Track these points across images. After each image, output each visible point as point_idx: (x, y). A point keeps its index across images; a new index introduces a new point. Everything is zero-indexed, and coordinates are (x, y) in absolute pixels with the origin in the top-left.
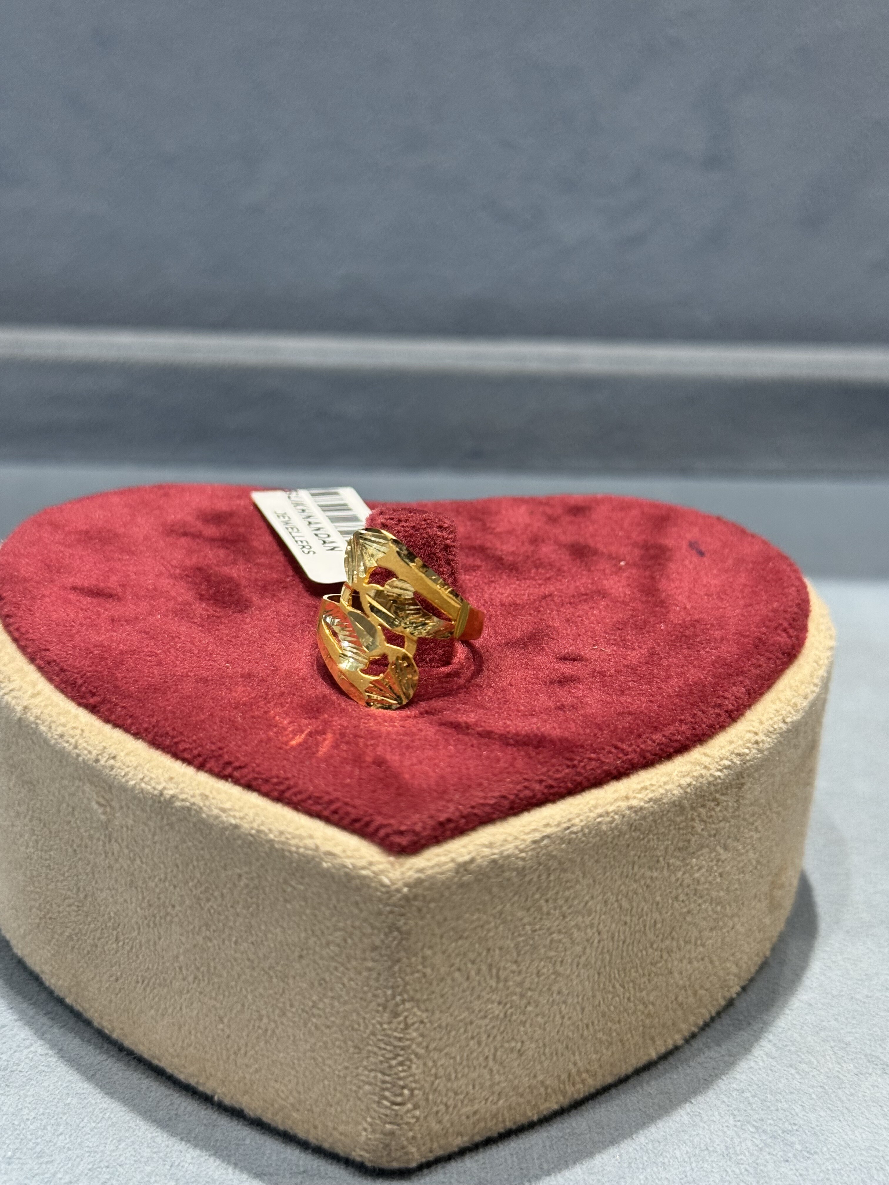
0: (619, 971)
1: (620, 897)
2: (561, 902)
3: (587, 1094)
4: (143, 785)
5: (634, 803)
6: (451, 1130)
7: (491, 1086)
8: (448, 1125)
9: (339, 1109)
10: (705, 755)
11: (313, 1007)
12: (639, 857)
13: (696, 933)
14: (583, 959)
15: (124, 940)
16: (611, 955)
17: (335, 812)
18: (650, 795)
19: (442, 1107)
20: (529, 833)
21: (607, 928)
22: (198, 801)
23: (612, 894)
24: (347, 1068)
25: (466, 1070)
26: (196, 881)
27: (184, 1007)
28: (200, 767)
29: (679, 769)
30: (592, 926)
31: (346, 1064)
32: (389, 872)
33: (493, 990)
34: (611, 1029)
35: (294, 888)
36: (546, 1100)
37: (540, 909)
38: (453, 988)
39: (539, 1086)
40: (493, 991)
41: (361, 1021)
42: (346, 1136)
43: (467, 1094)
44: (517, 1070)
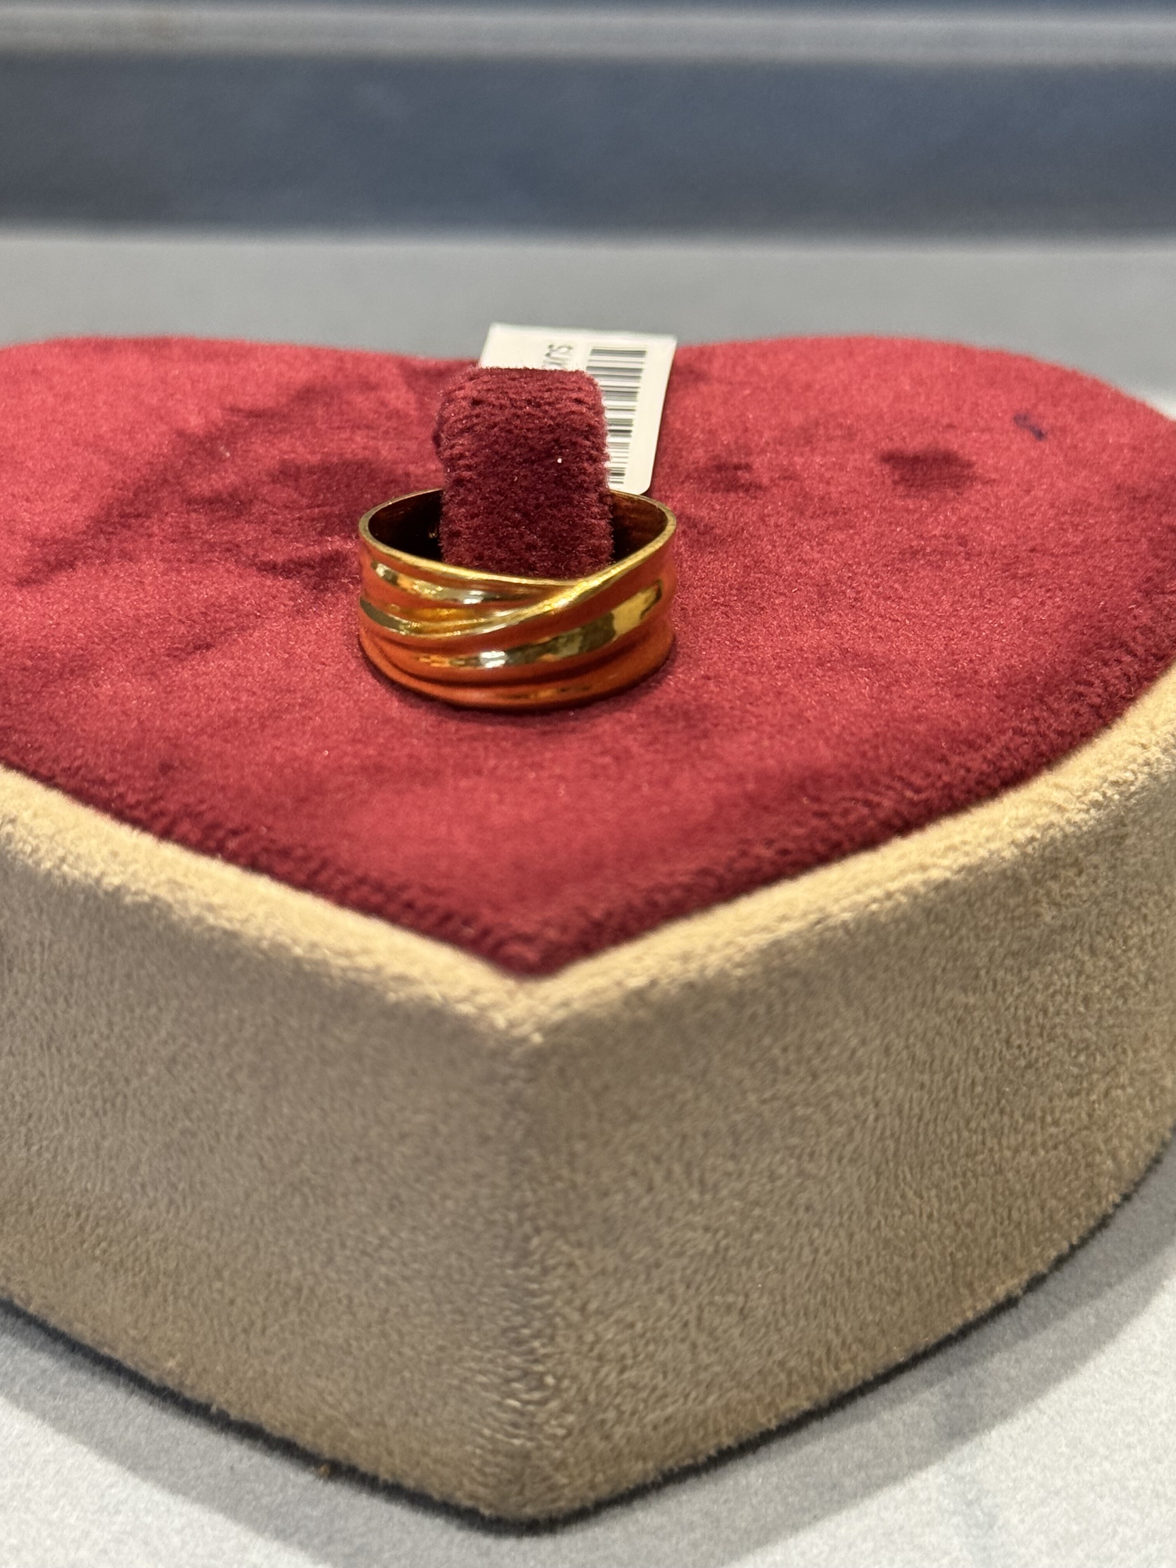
0: (911, 1169)
1: (912, 1040)
2: (809, 1051)
3: (860, 1382)
4: (65, 868)
5: (936, 874)
6: (626, 1451)
7: (695, 1372)
8: (621, 1443)
9: (430, 1420)
10: (1057, 786)
11: (381, 1246)
12: (944, 970)
13: (1043, 1100)
14: (850, 1148)
15: (41, 1140)
16: (898, 1141)
17: (409, 905)
18: (963, 860)
19: (612, 1414)
20: (749, 935)
21: (890, 1094)
22: (163, 893)
23: (899, 1035)
24: (441, 1349)
25: (651, 1348)
26: (163, 1033)
27: (153, 1258)
28: (165, 835)
29: (1013, 813)
30: (863, 1091)
31: (440, 1342)
32: (505, 1006)
33: (693, 1208)
34: (898, 1270)
35: (340, 1041)
36: (789, 1394)
37: (773, 1063)
39: (776, 1369)
41: (466, 1265)
42: (444, 1464)
43: (654, 1389)
44: (738, 1343)
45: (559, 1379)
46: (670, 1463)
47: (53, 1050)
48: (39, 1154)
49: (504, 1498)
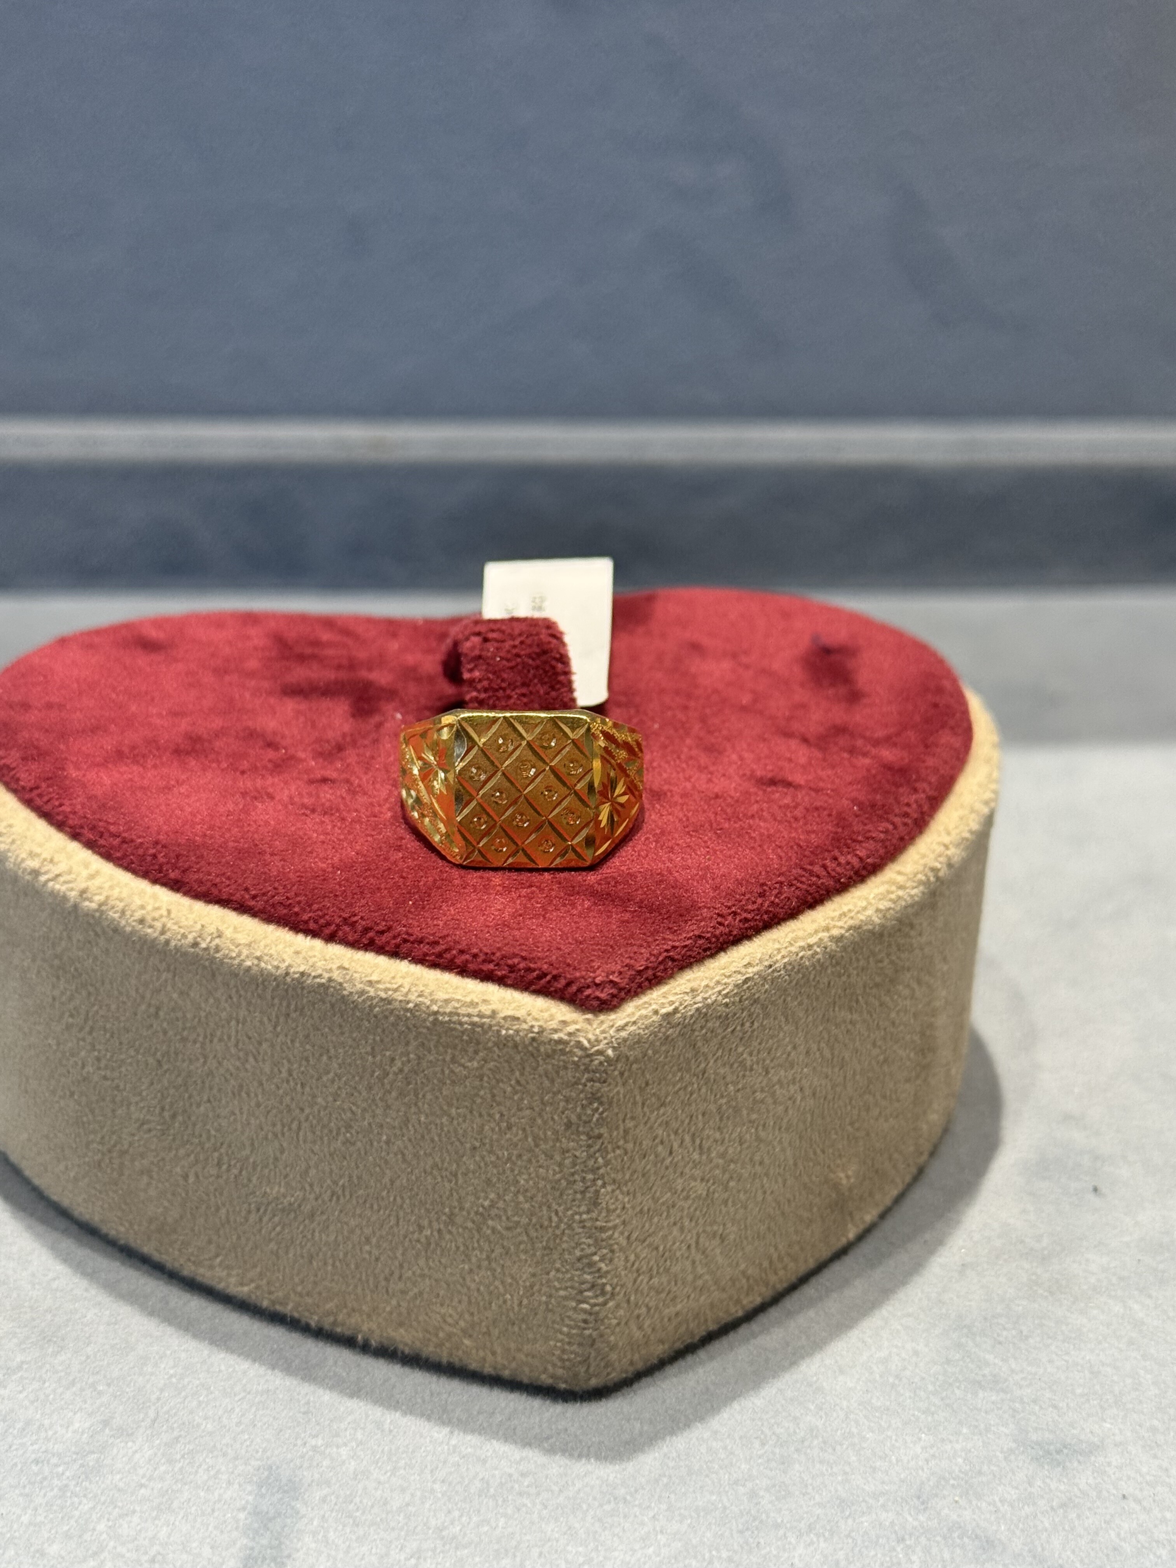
0: (819, 1134)
1: (823, 1045)
2: (764, 1055)
3: (789, 1284)
4: (261, 964)
5: (836, 932)
6: (652, 1337)
7: (694, 1280)
8: (649, 1331)
10: (899, 873)
11: (490, 1207)
12: (840, 997)
14: (785, 1121)
15: (230, 1160)
16: (812, 1115)
18: (851, 922)
19: (644, 1310)
20: (730, 976)
21: (809, 1083)
22: (337, 975)
23: (814, 1042)
24: (534, 1275)
25: (668, 1263)
26: (331, 1075)
27: (317, 1234)
28: (330, 938)
29: (875, 892)
30: (794, 1081)
31: (533, 1271)
32: (587, 1032)
33: (695, 1165)
34: (811, 1204)
35: (465, 1067)
36: (747, 1294)
37: (744, 1063)
38: (655, 1165)
39: (741, 1277)
40: (695, 1167)
41: (553, 1215)
42: (533, 1357)
43: (669, 1292)
44: (720, 1260)
45: (614, 1289)
46: (679, 1345)
47: (244, 1095)
48: (228, 1170)
49: (576, 1375)
